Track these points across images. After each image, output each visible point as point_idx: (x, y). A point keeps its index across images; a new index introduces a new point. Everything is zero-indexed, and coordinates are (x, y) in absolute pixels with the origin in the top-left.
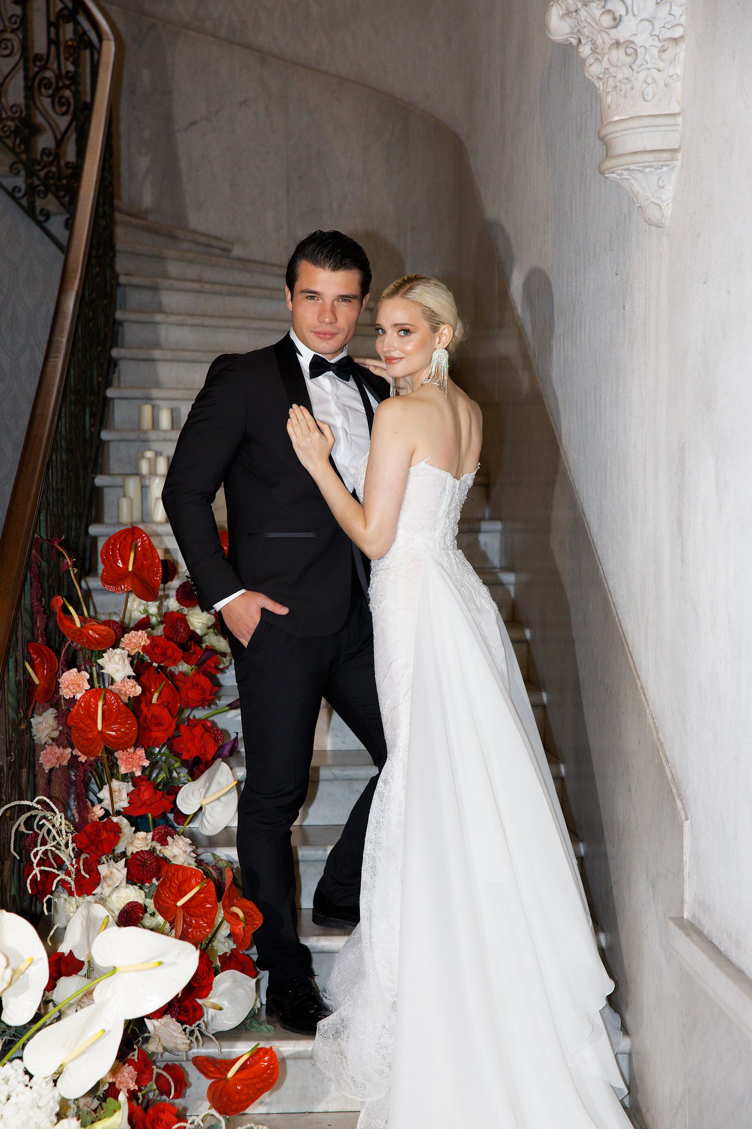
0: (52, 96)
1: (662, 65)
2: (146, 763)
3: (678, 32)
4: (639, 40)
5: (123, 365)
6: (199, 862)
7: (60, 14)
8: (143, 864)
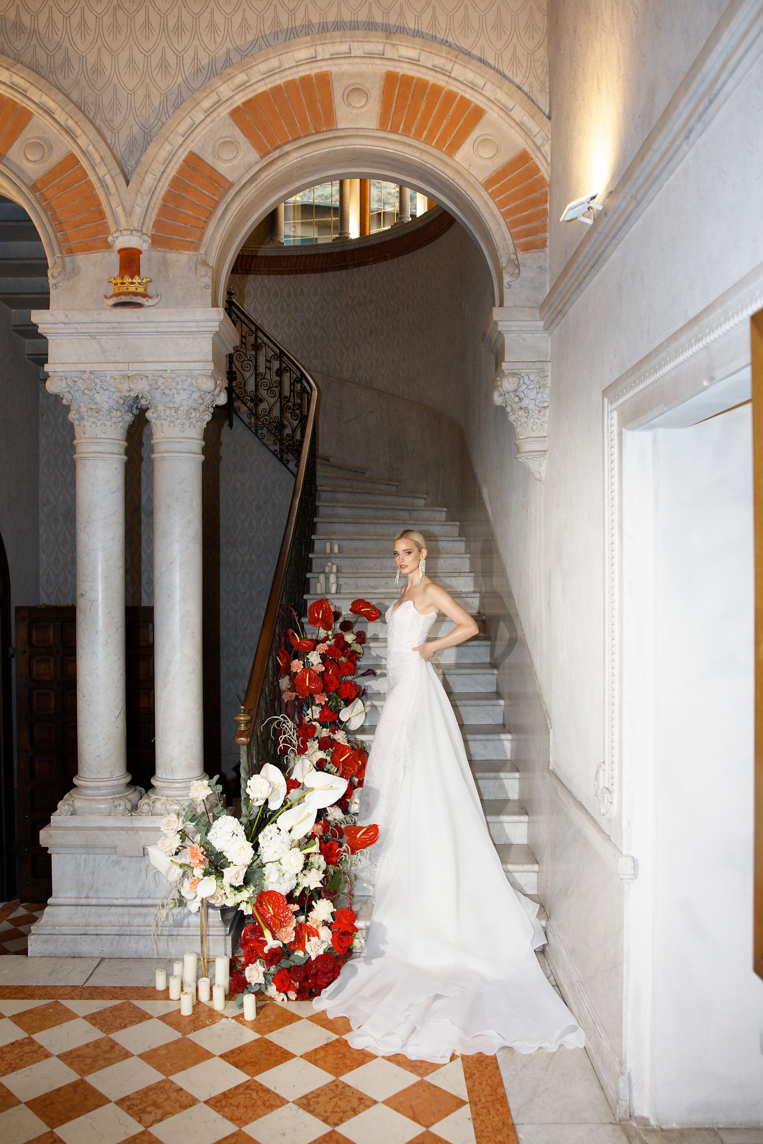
0: (291, 413)
1: (539, 417)
2: (327, 700)
3: (546, 404)
4: (530, 407)
5: (318, 525)
6: (349, 742)
7: (295, 380)
8: (325, 742)
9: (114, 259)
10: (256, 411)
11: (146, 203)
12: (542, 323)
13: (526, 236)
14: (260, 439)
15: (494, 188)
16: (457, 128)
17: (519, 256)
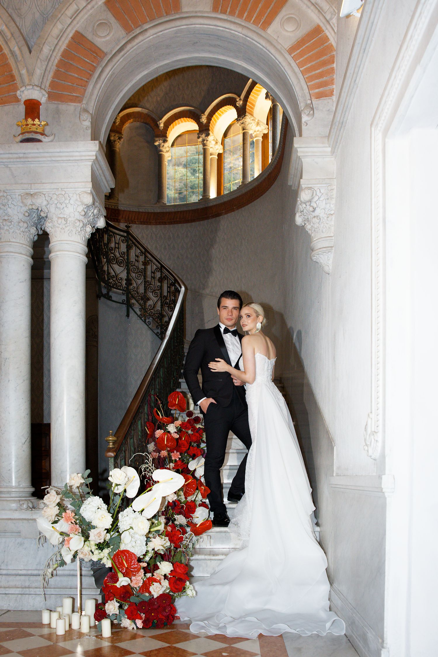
1: (328, 222)
2: (180, 457)
4: (321, 215)
7: (171, 285)
9: (22, 109)
10: (145, 307)
11: (44, 67)
12: (329, 149)
13: (319, 88)
14: (147, 325)
15: (296, 53)
16: (269, 10)
17: (313, 102)
